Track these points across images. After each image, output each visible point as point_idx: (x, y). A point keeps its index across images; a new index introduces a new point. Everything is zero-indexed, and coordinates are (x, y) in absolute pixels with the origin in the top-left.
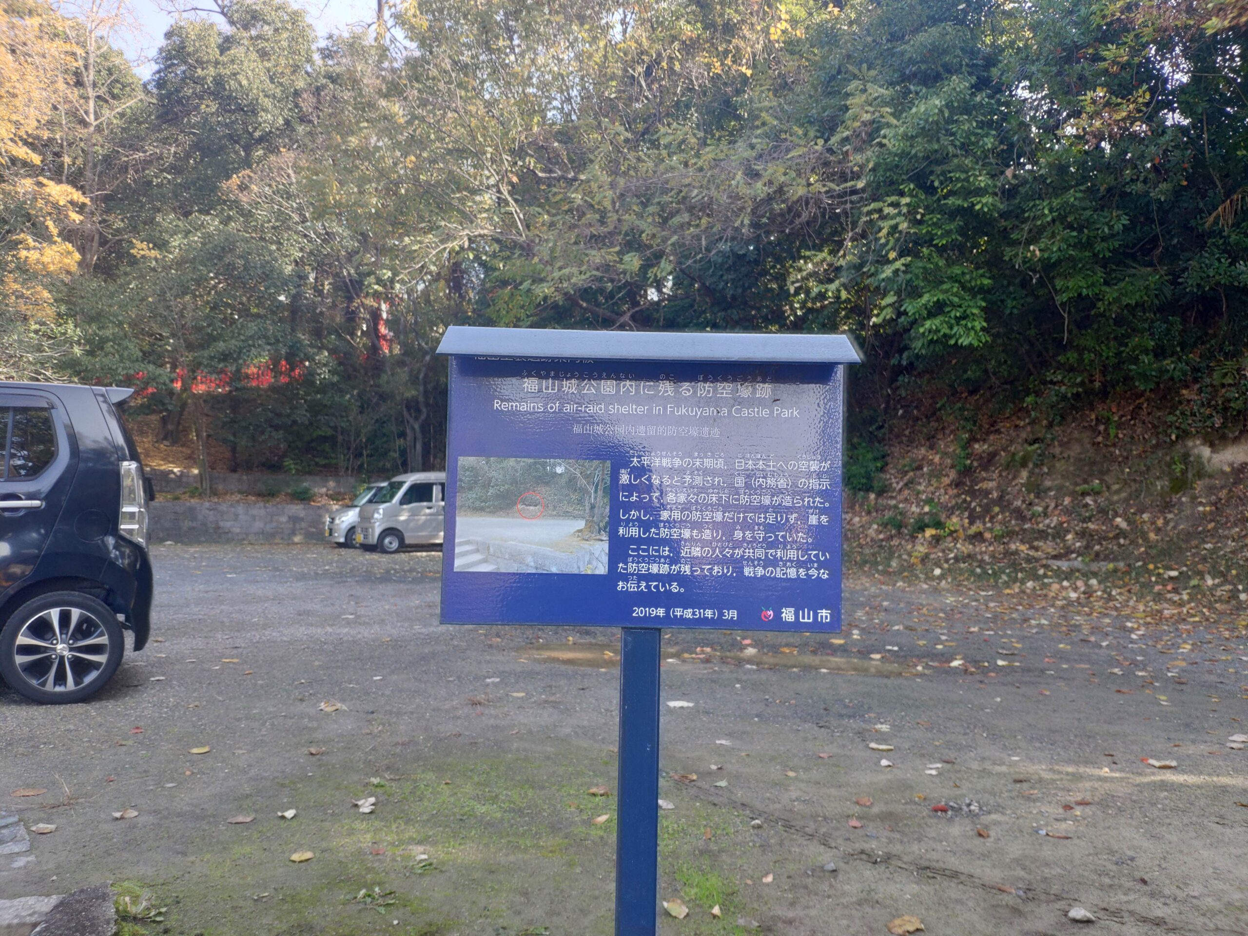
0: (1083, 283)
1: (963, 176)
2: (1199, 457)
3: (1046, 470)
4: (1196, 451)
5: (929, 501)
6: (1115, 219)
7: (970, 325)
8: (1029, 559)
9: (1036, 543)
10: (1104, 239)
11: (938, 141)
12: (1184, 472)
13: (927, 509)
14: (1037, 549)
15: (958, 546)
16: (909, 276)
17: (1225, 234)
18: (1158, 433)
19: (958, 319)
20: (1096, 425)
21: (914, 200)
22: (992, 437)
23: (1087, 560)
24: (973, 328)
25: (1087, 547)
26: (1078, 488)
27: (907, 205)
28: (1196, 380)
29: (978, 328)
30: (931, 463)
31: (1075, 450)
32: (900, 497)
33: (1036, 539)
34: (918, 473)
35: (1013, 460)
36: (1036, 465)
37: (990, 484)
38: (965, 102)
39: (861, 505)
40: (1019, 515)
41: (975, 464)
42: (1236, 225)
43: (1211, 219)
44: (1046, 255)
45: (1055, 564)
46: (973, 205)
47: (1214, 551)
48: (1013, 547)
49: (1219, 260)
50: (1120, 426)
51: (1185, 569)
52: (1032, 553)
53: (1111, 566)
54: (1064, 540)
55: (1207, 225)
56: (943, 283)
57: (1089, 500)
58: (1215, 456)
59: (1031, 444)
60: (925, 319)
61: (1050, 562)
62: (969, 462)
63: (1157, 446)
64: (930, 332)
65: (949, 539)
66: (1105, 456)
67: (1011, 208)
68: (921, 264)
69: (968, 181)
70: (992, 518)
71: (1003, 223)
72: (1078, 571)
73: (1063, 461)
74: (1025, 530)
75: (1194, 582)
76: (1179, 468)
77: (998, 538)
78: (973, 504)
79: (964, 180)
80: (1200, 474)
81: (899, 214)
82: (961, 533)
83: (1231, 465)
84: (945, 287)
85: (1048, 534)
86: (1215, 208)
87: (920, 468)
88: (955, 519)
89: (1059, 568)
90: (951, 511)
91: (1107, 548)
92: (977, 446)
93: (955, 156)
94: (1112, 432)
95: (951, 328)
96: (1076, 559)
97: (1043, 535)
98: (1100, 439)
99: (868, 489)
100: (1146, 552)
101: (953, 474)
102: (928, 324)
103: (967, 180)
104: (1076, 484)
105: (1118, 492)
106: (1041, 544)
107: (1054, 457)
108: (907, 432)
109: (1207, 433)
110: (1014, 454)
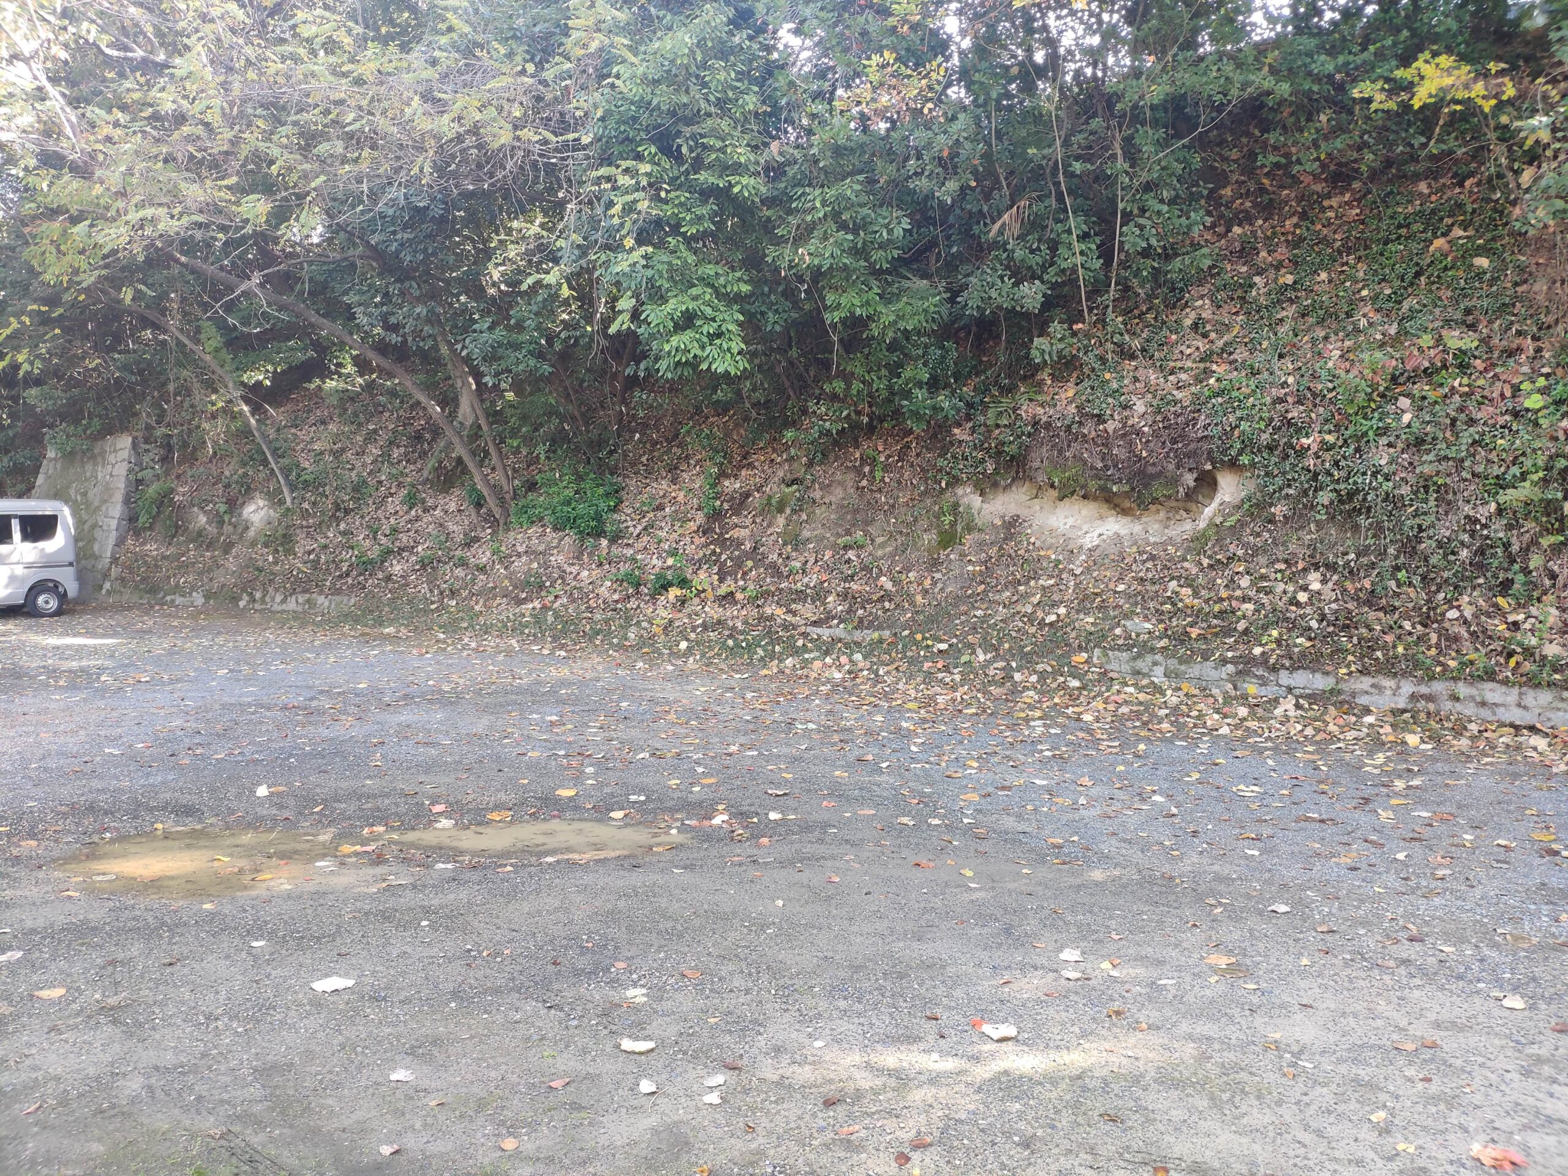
0: (857, 302)
1: (719, 144)
2: (969, 507)
3: (804, 517)
4: (966, 500)
5: (673, 553)
6: (895, 221)
7: (725, 346)
8: (786, 626)
9: (793, 606)
10: (881, 246)
11: (687, 92)
12: (953, 524)
13: (670, 561)
14: (794, 613)
15: (707, 609)
16: (649, 273)
17: (1009, 247)
18: (927, 479)
19: (712, 337)
20: (861, 465)
21: (656, 168)
22: (744, 472)
23: (850, 627)
24: (729, 350)
25: (849, 611)
26: (839, 541)
27: (648, 174)
28: (968, 418)
29: (735, 351)
30: (674, 501)
31: (837, 494)
32: (639, 545)
33: (794, 601)
34: (659, 514)
35: (769, 504)
36: (794, 512)
37: (742, 531)
38: (722, 42)
39: (591, 554)
40: (775, 571)
41: (726, 506)
42: (1021, 237)
43: (996, 227)
44: (816, 262)
45: (814, 632)
46: (731, 185)
47: (984, 619)
48: (768, 611)
49: (1001, 277)
50: (886, 468)
51: (955, 641)
52: (789, 617)
53: (876, 635)
54: (824, 604)
55: (992, 234)
56: (693, 285)
57: (851, 554)
58: (985, 506)
59: (788, 486)
60: (670, 334)
61: (809, 629)
62: (718, 503)
63: (925, 493)
64: (677, 350)
65: (696, 601)
66: (869, 503)
67: (776, 193)
68: (665, 258)
69: (725, 153)
70: (745, 574)
71: (767, 213)
72: (840, 640)
73: (824, 507)
74: (781, 590)
75: (965, 658)
76: (947, 519)
77: (752, 600)
78: (724, 557)
79: (719, 150)
80: (970, 528)
81: (637, 188)
82: (710, 594)
83: (1003, 517)
84: (694, 291)
85: (807, 596)
86: (1000, 216)
87: (660, 508)
88: (702, 575)
89: (819, 636)
90: (698, 564)
91: (871, 613)
92: (727, 483)
93: (709, 115)
94: (878, 475)
95: (703, 348)
96: (838, 625)
97: (800, 596)
98: (864, 483)
99: (599, 533)
100: (913, 619)
101: (700, 518)
102: (675, 340)
103: (722, 150)
104: (839, 535)
105: (882, 546)
106: (799, 607)
107: (814, 502)
108: (644, 459)
109: (979, 480)
110: (770, 497)
